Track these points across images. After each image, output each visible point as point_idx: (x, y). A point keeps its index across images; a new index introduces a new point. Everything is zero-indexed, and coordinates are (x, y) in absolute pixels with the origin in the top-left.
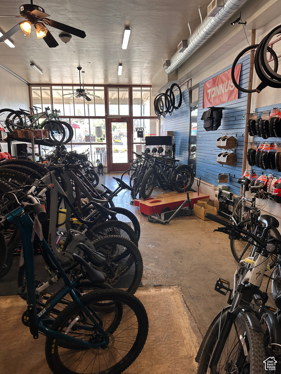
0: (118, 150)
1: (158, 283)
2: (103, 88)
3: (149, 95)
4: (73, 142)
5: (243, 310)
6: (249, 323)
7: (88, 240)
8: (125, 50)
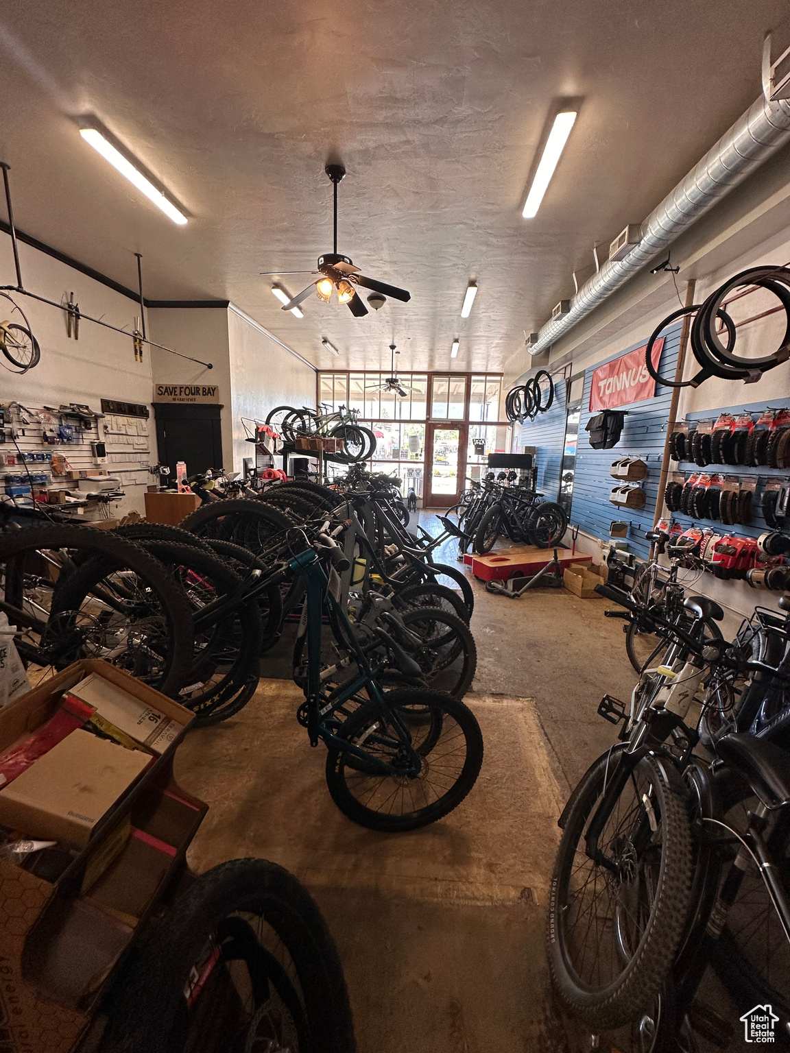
0: (441, 473)
1: (499, 691)
2: (425, 377)
3: (498, 388)
4: (373, 459)
5: (652, 752)
6: (662, 776)
7: (395, 610)
8: (465, 319)
